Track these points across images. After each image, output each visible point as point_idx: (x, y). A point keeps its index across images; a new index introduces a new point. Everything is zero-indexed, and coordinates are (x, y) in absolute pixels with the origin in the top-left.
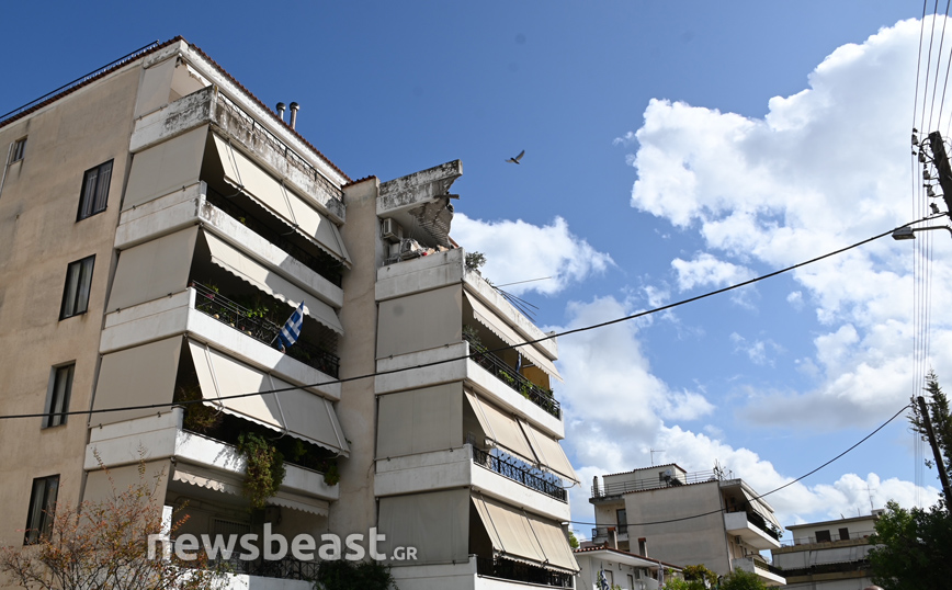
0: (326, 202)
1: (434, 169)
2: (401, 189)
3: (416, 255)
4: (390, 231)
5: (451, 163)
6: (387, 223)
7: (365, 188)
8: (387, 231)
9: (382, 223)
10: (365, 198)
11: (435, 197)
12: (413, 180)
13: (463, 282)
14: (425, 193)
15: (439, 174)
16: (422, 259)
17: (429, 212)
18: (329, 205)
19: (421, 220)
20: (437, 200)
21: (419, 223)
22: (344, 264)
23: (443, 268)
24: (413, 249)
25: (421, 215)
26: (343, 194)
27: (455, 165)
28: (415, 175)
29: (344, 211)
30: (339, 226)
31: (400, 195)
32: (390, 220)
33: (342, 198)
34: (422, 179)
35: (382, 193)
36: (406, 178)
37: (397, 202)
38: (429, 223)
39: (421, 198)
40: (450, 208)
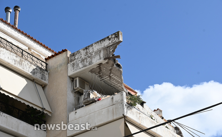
0: (31, 70)
1: (104, 40)
2: (83, 56)
3: (94, 101)
4: (78, 86)
5: (114, 34)
6: (76, 81)
7: (61, 58)
8: (76, 86)
9: (73, 81)
10: (61, 65)
11: (105, 59)
12: (91, 50)
13: (124, 117)
14: (98, 57)
15: (107, 43)
16: (98, 103)
17: (104, 70)
18: (34, 72)
19: (100, 76)
20: (106, 61)
21: (99, 79)
22: (45, 112)
23: (111, 108)
24: (92, 96)
25: (99, 73)
26: (47, 64)
27: (117, 35)
28: (92, 45)
29: (47, 76)
30: (44, 87)
31: (83, 60)
32: (78, 79)
33: (46, 67)
34: (96, 47)
35: (71, 61)
36: (86, 48)
37: (81, 65)
38: (106, 78)
39: (96, 61)
40: (118, 66)
